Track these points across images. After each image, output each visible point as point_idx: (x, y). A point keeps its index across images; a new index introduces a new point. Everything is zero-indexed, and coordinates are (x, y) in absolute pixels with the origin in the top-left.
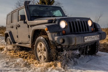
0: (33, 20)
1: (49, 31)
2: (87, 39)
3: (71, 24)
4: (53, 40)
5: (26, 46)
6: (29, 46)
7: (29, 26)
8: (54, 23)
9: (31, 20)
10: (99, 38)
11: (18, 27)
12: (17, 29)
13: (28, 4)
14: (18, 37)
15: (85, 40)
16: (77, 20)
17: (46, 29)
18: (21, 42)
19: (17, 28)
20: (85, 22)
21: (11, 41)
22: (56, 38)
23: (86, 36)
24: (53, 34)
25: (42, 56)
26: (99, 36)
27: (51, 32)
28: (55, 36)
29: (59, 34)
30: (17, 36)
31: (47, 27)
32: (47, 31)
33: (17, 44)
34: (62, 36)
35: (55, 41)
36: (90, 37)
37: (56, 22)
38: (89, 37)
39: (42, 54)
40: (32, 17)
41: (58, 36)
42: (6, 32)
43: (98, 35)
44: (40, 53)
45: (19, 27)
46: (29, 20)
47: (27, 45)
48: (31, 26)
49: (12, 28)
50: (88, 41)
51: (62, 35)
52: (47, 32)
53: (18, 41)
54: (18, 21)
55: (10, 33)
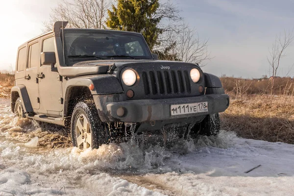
0: (71, 65)
1: (96, 91)
2: (178, 110)
3: (149, 76)
4: (103, 109)
5: (55, 123)
6: (60, 121)
7: (64, 77)
8: (110, 73)
9: (68, 65)
10: (207, 108)
11: (39, 79)
12: (37, 82)
13: (62, 28)
14: (39, 102)
15: (172, 112)
16: (163, 68)
17: (90, 86)
18: (45, 112)
19: (37, 79)
20: (183, 72)
21: (25, 111)
22: (109, 106)
23: (176, 104)
24: (105, 98)
25: (84, 143)
26: (206, 103)
27: (101, 93)
28: (108, 101)
29: (117, 99)
30: (38, 99)
31: (92, 83)
32: (93, 90)
33: (37, 117)
34: (123, 103)
35: (108, 113)
36: (186, 105)
37: (115, 72)
38: (182, 106)
39: (84, 139)
40: (70, 57)
41: (114, 102)
42: (13, 89)
43: (205, 101)
44: (81, 136)
45: (42, 78)
46: (62, 64)
47: (56, 119)
48: (66, 78)
49: (28, 79)
50: (179, 113)
51: (124, 101)
52: (93, 92)
53: (39, 111)
54: (41, 65)
55: (24, 90)
